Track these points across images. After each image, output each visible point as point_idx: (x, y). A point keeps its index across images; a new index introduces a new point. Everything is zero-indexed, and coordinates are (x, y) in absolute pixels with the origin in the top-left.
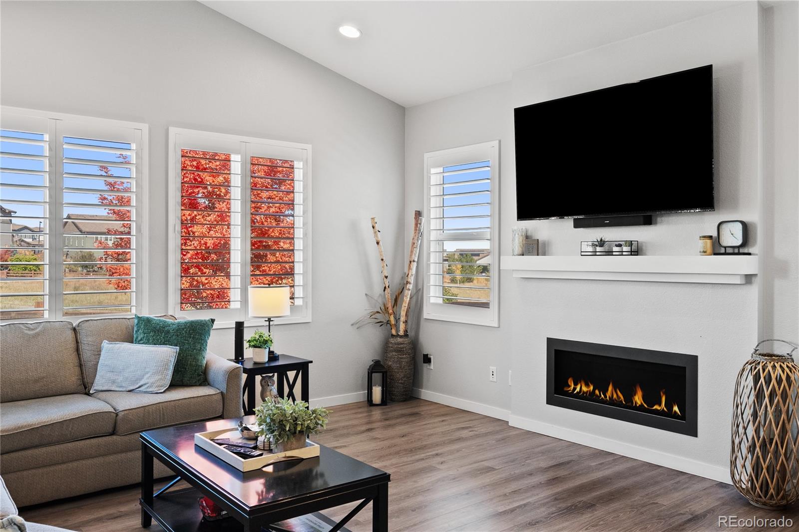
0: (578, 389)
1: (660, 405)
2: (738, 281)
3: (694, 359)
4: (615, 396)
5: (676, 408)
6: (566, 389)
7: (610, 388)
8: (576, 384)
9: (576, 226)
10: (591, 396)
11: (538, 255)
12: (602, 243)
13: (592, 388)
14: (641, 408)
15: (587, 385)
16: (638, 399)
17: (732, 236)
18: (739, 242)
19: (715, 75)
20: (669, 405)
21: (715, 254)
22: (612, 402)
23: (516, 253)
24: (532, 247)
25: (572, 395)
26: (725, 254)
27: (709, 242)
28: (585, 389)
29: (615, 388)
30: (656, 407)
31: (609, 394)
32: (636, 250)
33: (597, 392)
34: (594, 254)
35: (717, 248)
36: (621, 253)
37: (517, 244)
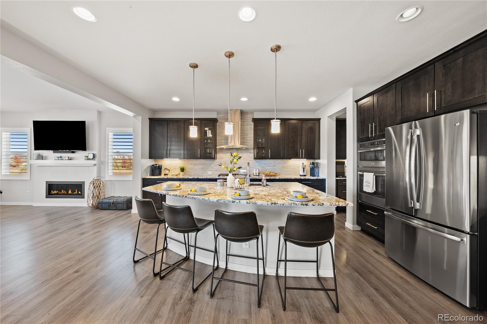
0: (54, 192)
1: (75, 192)
2: (92, 165)
3: (84, 182)
4: (64, 192)
5: (80, 192)
6: (51, 193)
7: (62, 191)
8: (53, 191)
9: (53, 153)
10: (57, 194)
11: (42, 160)
12: (61, 157)
13: (57, 192)
14: (70, 194)
15: (56, 191)
16: (70, 192)
17: (91, 156)
18: (92, 157)
19: (86, 123)
20: (78, 192)
21: (87, 160)
22: (63, 194)
23: (35, 158)
24: (40, 157)
25: (52, 194)
26: (90, 160)
27: (86, 157)
28: (56, 192)
29: (64, 191)
30: (75, 193)
31: (62, 192)
32: (70, 159)
33: (59, 192)
34: (59, 160)
35: (87, 158)
36: (66, 160)
37: (35, 157)
